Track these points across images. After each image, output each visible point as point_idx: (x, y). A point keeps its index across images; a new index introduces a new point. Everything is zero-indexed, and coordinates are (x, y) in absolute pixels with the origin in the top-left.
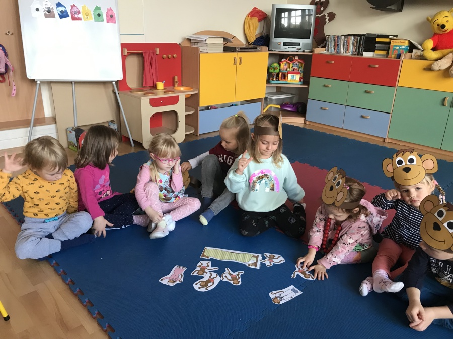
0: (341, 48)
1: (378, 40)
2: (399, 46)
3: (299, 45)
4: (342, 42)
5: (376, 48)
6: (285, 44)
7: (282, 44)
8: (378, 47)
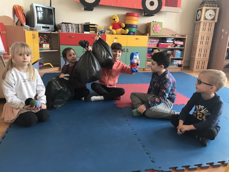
0: (70, 30)
1: (90, 26)
2: (101, 29)
3: (49, 28)
4: (70, 27)
5: (90, 30)
6: (43, 27)
7: (42, 27)
8: (91, 29)
